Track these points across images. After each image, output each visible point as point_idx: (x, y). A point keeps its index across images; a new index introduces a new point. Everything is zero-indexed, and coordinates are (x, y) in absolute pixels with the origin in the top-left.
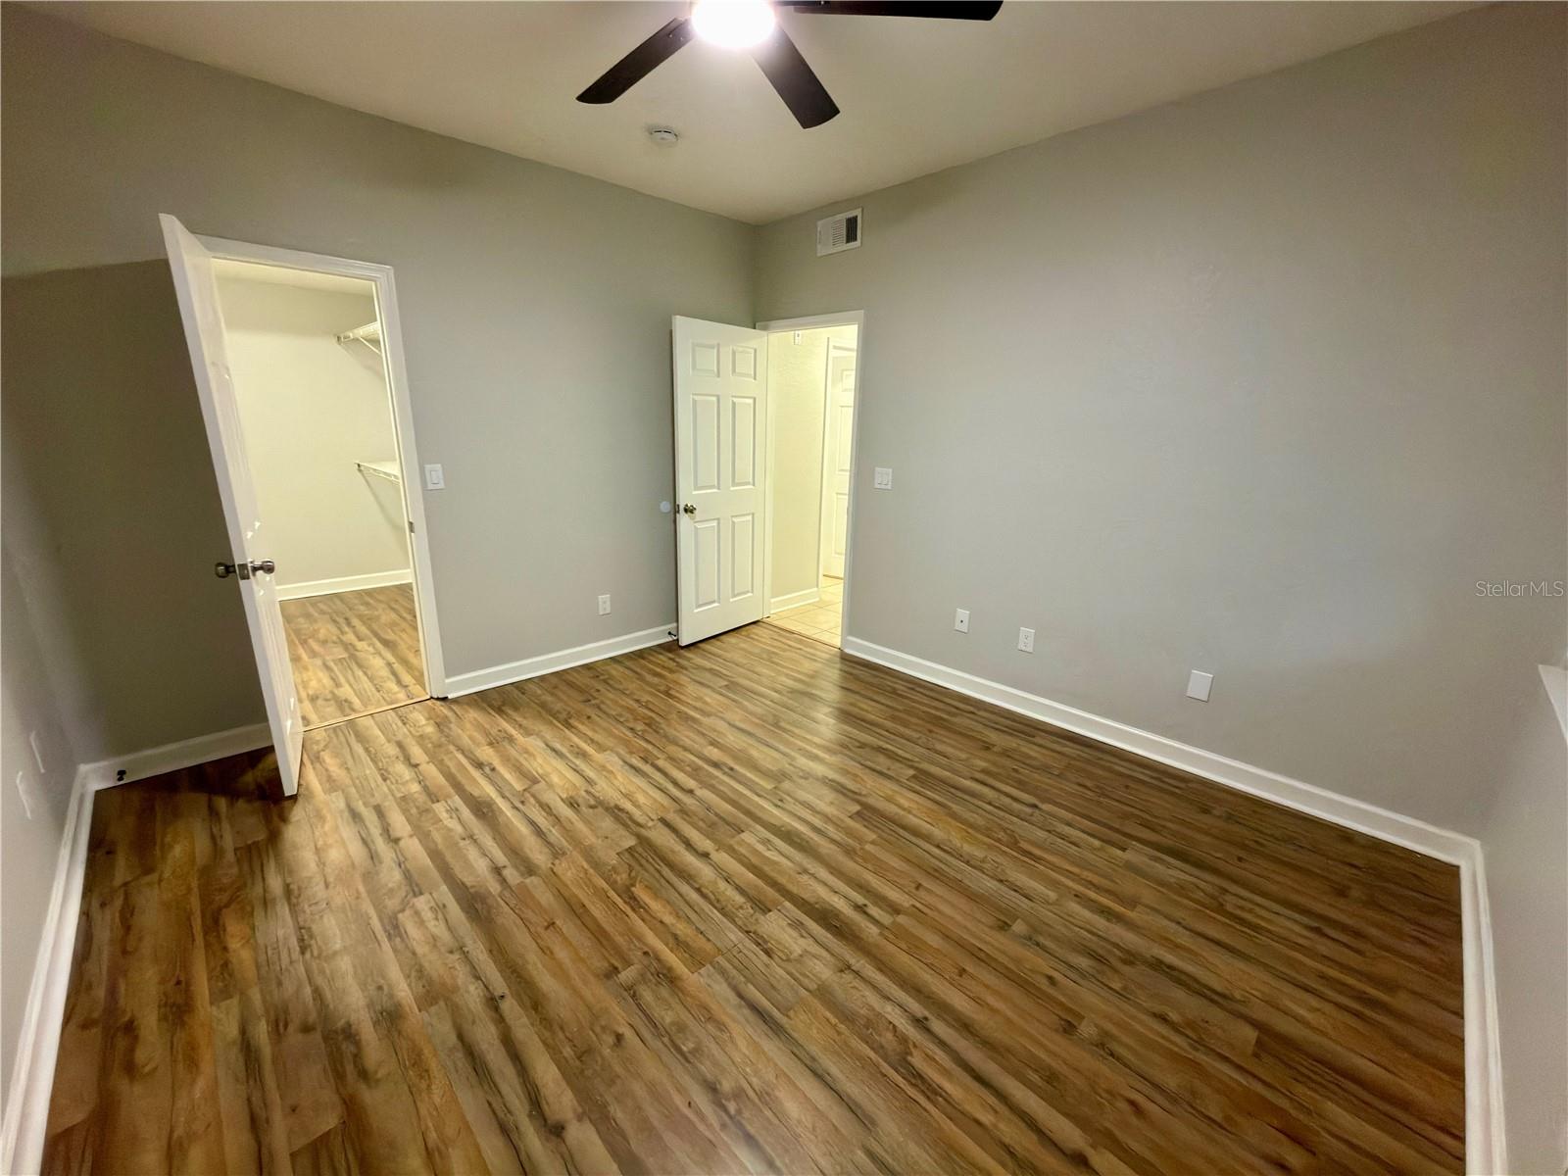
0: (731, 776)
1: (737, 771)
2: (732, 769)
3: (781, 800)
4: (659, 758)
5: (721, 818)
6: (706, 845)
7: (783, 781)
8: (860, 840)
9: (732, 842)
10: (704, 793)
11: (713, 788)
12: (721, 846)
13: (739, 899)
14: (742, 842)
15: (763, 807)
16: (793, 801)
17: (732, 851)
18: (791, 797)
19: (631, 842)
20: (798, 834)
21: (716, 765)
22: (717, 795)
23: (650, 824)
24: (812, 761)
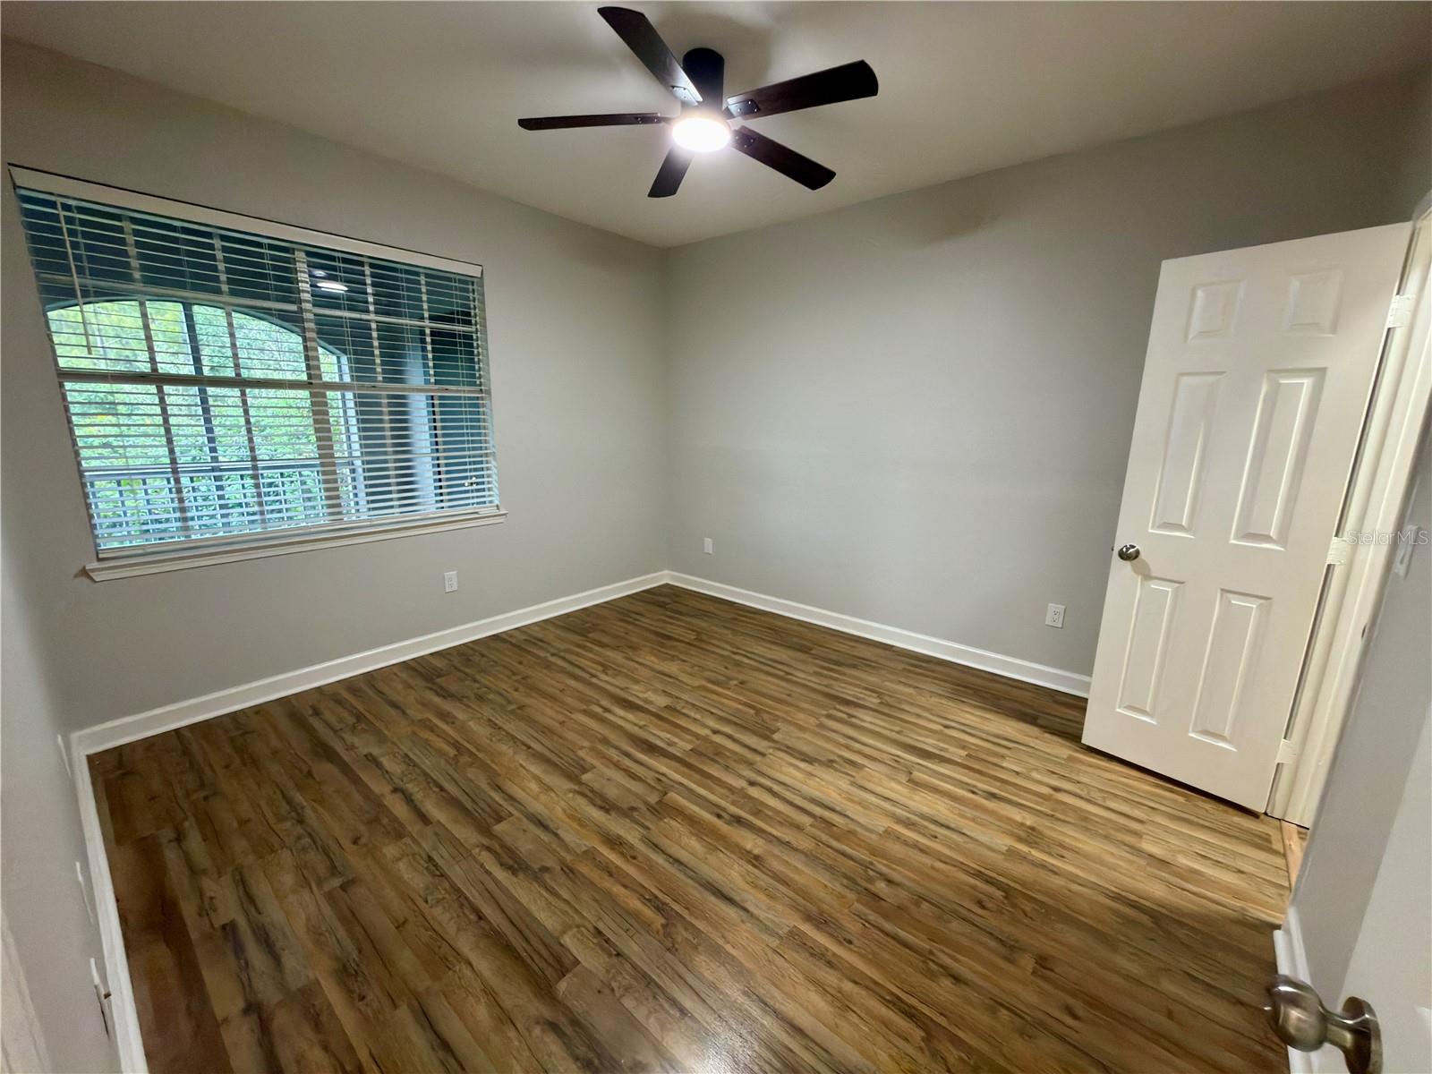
0: (718, 806)
1: (711, 813)
2: (719, 816)
3: (659, 780)
4: (811, 825)
5: (712, 760)
6: (718, 739)
7: (657, 803)
8: (592, 749)
9: (698, 742)
10: (739, 783)
11: (731, 789)
12: (706, 739)
13: (685, 711)
14: (690, 742)
15: (676, 772)
16: (648, 781)
17: (697, 736)
18: (649, 785)
19: (776, 736)
20: (643, 751)
21: (738, 820)
22: (724, 782)
23: (771, 751)
24: (619, 837)
